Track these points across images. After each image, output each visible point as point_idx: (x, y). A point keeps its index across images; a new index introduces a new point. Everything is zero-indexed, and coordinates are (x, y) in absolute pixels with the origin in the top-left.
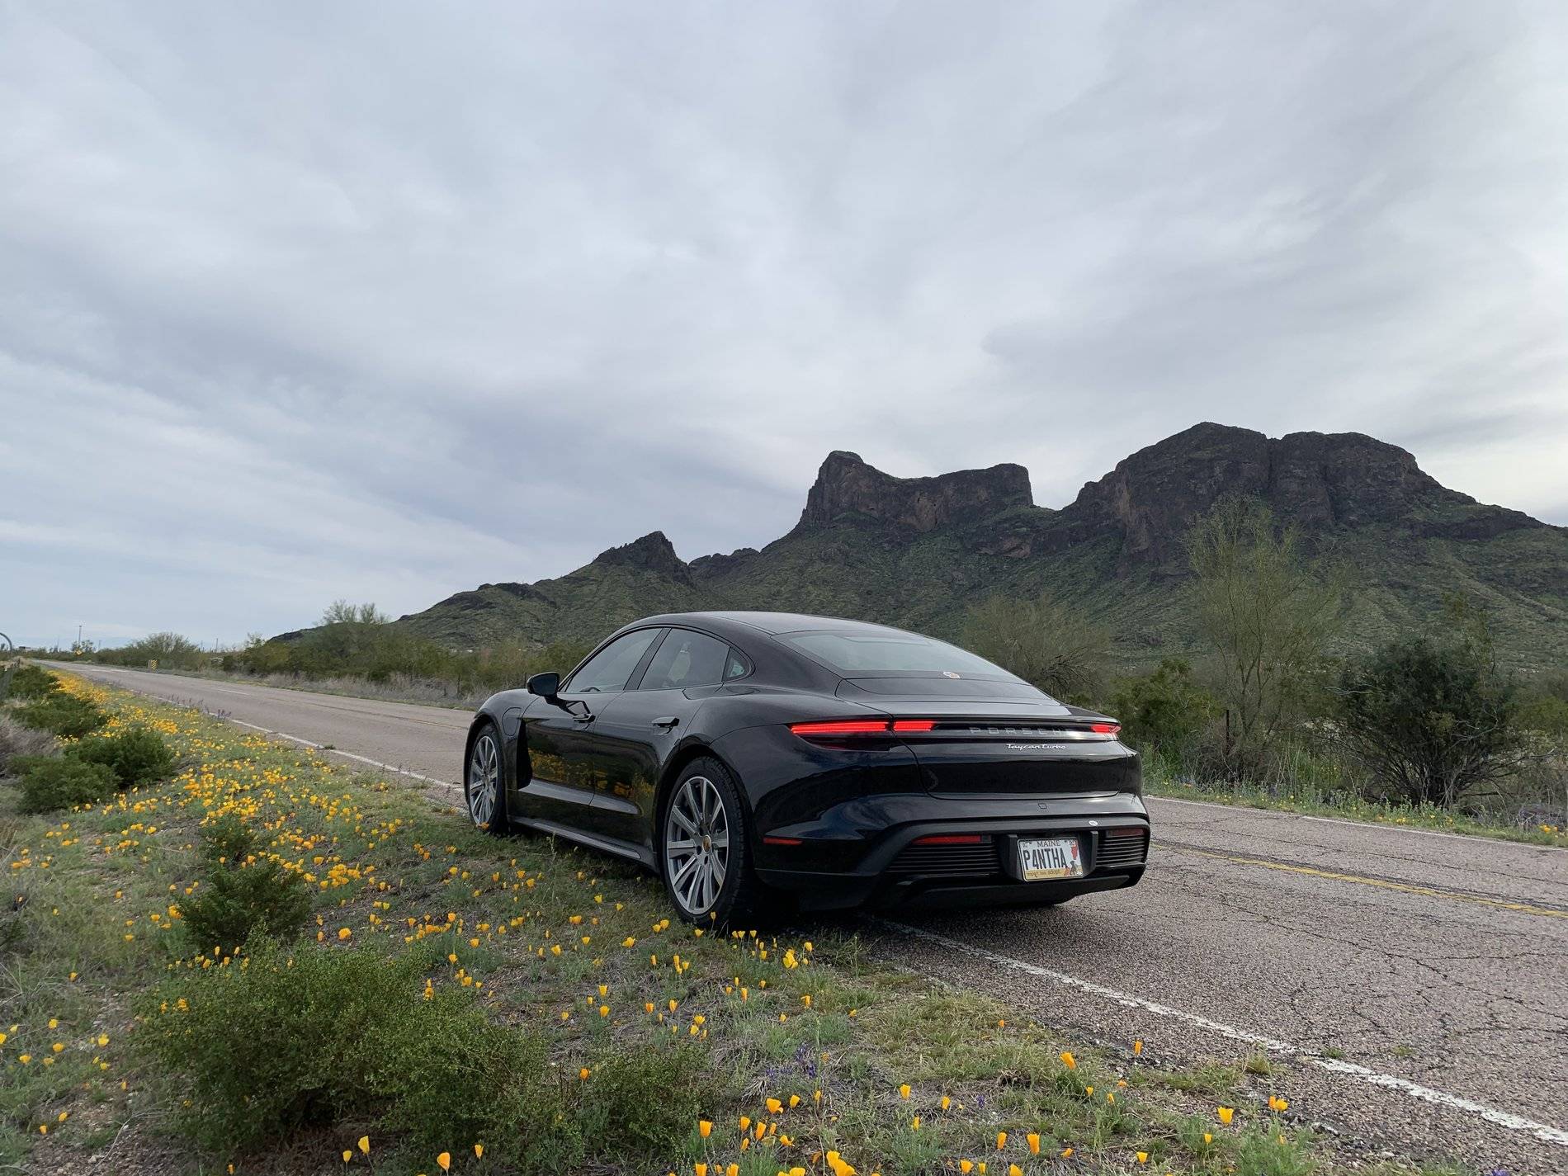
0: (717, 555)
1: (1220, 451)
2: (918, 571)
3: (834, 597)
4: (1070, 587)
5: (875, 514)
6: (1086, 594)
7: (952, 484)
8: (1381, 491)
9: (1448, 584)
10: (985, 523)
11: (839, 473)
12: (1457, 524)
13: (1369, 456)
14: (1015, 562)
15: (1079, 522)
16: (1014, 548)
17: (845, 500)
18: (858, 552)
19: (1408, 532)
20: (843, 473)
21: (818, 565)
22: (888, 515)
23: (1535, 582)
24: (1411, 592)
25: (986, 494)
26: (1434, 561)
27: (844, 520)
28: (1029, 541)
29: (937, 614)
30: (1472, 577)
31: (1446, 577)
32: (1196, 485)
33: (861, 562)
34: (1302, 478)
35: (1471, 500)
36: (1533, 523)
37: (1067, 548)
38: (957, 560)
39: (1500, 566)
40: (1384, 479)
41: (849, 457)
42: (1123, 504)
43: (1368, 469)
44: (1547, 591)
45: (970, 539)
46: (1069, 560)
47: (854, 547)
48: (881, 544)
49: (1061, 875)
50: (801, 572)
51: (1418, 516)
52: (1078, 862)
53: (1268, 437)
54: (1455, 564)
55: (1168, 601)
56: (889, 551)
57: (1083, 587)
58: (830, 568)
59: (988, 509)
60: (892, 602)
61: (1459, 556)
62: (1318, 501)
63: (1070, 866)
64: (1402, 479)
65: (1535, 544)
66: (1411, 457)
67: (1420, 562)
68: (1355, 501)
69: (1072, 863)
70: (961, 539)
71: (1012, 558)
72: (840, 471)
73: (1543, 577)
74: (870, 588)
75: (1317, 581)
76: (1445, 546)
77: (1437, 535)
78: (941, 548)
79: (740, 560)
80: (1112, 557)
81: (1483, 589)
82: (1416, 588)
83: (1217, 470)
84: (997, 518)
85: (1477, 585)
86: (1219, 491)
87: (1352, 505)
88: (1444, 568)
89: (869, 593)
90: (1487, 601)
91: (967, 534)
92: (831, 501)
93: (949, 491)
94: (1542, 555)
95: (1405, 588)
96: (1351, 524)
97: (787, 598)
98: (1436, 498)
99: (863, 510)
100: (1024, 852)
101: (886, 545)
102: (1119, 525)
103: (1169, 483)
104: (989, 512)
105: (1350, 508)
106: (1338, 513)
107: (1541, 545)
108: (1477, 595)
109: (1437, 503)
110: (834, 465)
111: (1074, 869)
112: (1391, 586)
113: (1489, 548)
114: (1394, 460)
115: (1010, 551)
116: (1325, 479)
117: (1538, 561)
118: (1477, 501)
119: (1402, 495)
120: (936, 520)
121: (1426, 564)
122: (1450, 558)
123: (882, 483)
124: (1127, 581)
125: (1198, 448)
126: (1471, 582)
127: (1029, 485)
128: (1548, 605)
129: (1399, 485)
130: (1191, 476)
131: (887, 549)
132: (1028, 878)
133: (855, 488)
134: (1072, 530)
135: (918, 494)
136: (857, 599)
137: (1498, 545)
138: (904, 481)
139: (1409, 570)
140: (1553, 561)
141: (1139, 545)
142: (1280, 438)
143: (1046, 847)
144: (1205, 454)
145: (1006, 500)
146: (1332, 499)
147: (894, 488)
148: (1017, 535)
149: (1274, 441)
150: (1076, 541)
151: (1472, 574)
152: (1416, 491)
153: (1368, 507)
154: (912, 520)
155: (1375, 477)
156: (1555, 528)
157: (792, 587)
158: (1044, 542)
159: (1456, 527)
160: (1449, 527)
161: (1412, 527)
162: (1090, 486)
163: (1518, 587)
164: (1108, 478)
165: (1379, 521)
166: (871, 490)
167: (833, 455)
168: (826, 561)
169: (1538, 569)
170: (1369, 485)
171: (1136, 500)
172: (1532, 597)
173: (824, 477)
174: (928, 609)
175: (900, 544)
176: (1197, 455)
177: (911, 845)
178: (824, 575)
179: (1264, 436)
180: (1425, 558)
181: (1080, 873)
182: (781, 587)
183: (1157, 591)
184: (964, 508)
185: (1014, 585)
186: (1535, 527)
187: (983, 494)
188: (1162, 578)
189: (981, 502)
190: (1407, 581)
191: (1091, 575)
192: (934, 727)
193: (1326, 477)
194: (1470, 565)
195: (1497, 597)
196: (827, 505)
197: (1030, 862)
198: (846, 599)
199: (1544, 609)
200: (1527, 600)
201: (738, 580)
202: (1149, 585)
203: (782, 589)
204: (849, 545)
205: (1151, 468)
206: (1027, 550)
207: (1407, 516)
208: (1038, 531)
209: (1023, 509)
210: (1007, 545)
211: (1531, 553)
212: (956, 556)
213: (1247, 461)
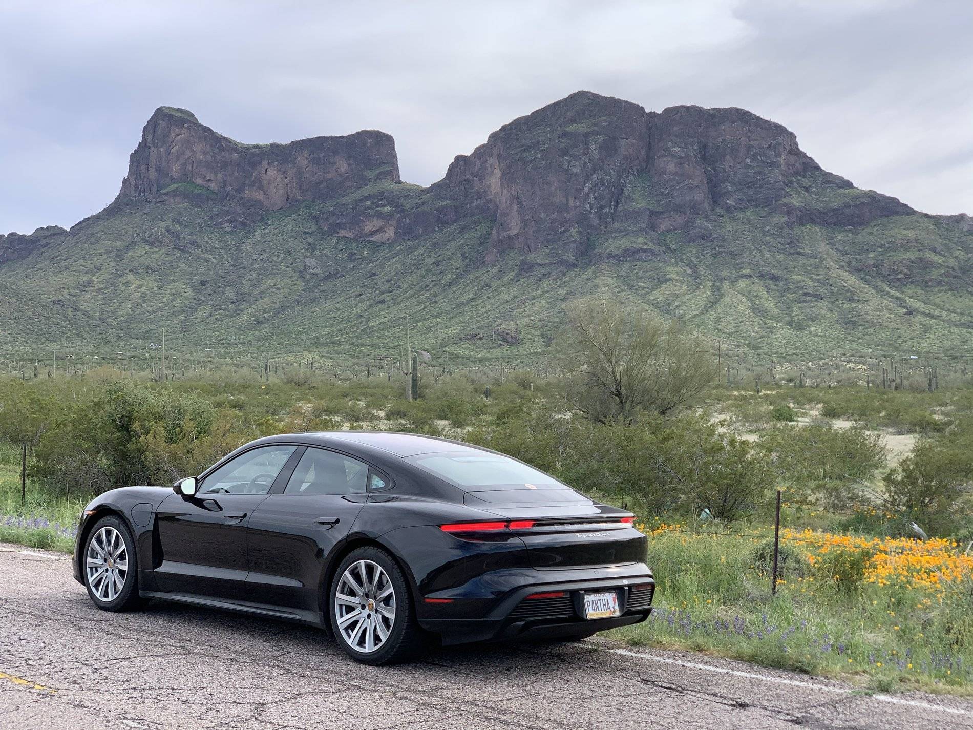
0: (13, 234)
1: (596, 124)
2: (264, 257)
3: (160, 288)
4: (434, 278)
5: (213, 186)
6: (450, 284)
7: (306, 153)
8: (760, 173)
9: (818, 275)
10: (344, 200)
11: (166, 135)
12: (833, 210)
13: (749, 134)
14: (376, 247)
15: (448, 201)
16: (376, 231)
17: (175, 169)
18: (191, 234)
19: (784, 219)
20: (173, 135)
21: (142, 249)
22: (229, 188)
23: (901, 272)
24: (781, 284)
25: (346, 165)
26: (807, 250)
27: (175, 194)
28: (394, 223)
29: (283, 308)
30: (843, 267)
31: (817, 267)
32: (569, 163)
33: (194, 244)
34: (681, 158)
35: (848, 185)
36: (907, 211)
37: (434, 231)
38: (310, 244)
39: (871, 255)
40: (763, 159)
41: (179, 115)
42: (494, 181)
43: (749, 148)
44: (912, 283)
45: (327, 219)
46: (435, 245)
47: (186, 227)
48: (221, 223)
49: (607, 615)
50: (119, 257)
51: (796, 201)
52: (617, 607)
53: (647, 111)
54: (827, 254)
55: (535, 293)
56: (231, 233)
57: (448, 277)
58: (156, 252)
59: (348, 184)
60: (231, 295)
61: (831, 244)
62: (696, 183)
63: (612, 610)
64: (782, 160)
65: (904, 232)
66: (792, 136)
67: (792, 251)
68: (733, 184)
69: (613, 607)
70: (316, 219)
71: (374, 243)
72: (169, 132)
73: (909, 268)
74: (204, 278)
75: (689, 271)
76: (819, 234)
77: (813, 221)
78: (292, 230)
79: (43, 241)
80: (481, 243)
81: (851, 280)
82: (786, 279)
83: (593, 146)
84: (357, 195)
85: (845, 275)
86: (594, 170)
87: (730, 188)
88: (816, 258)
89: (203, 283)
90: (853, 293)
91: (324, 213)
92: (159, 169)
93: (303, 160)
94: (910, 244)
95: (775, 278)
96: (728, 209)
97: (100, 289)
98: (815, 182)
99: (199, 181)
100: (587, 601)
101: (226, 225)
102: (491, 206)
103: (542, 159)
104: (350, 187)
105: (728, 192)
106: (716, 196)
107: (911, 234)
108: (844, 286)
109: (816, 187)
110: (162, 124)
111: (614, 611)
112: (762, 276)
113: (864, 236)
114: (774, 140)
115: (372, 234)
116: (704, 158)
117: (906, 250)
118: (855, 185)
119: (780, 178)
120: (288, 195)
121: (798, 253)
122: (823, 247)
123: (222, 149)
124: (495, 270)
125: (573, 121)
126: (841, 272)
127: (394, 156)
128: (911, 297)
129: (779, 166)
130: (565, 152)
131: (228, 229)
132: (590, 617)
133: (188, 153)
134: (439, 210)
135: (265, 163)
136: (189, 291)
137: (871, 233)
138: (248, 148)
139: (781, 259)
140: (919, 250)
141: (510, 229)
142: (659, 111)
143: (599, 598)
144: (580, 128)
145: (369, 174)
146: (710, 181)
147: (235, 156)
148: (379, 215)
149: (653, 115)
150: (443, 222)
151: (843, 264)
152: (797, 173)
153: (746, 190)
154: (258, 195)
155: (754, 158)
156: (927, 216)
157: (107, 277)
158: (409, 224)
159: (832, 214)
160: (825, 213)
161: (788, 213)
162: (460, 160)
163: (885, 278)
164: (480, 152)
165: (757, 206)
166: (209, 158)
167: (159, 111)
168: (151, 244)
169: (904, 259)
170: (748, 167)
171: (508, 178)
172: (899, 289)
173: (149, 138)
174: (273, 303)
175: (244, 224)
176: (571, 128)
177: (525, 601)
178: (148, 262)
179: (642, 108)
180: (798, 247)
181: (618, 614)
182: (93, 275)
183: (524, 282)
184: (321, 182)
185: (374, 274)
186: (908, 214)
187: (343, 166)
188: (531, 267)
189: (341, 176)
190: (778, 272)
191: (458, 263)
192: (534, 525)
193: (706, 156)
194: (843, 255)
195: (864, 288)
196: (153, 174)
197: (590, 608)
198: (173, 291)
199: (905, 302)
200: (892, 292)
201: (38, 266)
202: (517, 275)
203: (94, 278)
204: (181, 224)
205: (524, 142)
206: (390, 233)
207: (784, 201)
208: (403, 211)
209: (387, 185)
210: (369, 227)
211: (900, 242)
212: (310, 240)
213: (624, 136)
